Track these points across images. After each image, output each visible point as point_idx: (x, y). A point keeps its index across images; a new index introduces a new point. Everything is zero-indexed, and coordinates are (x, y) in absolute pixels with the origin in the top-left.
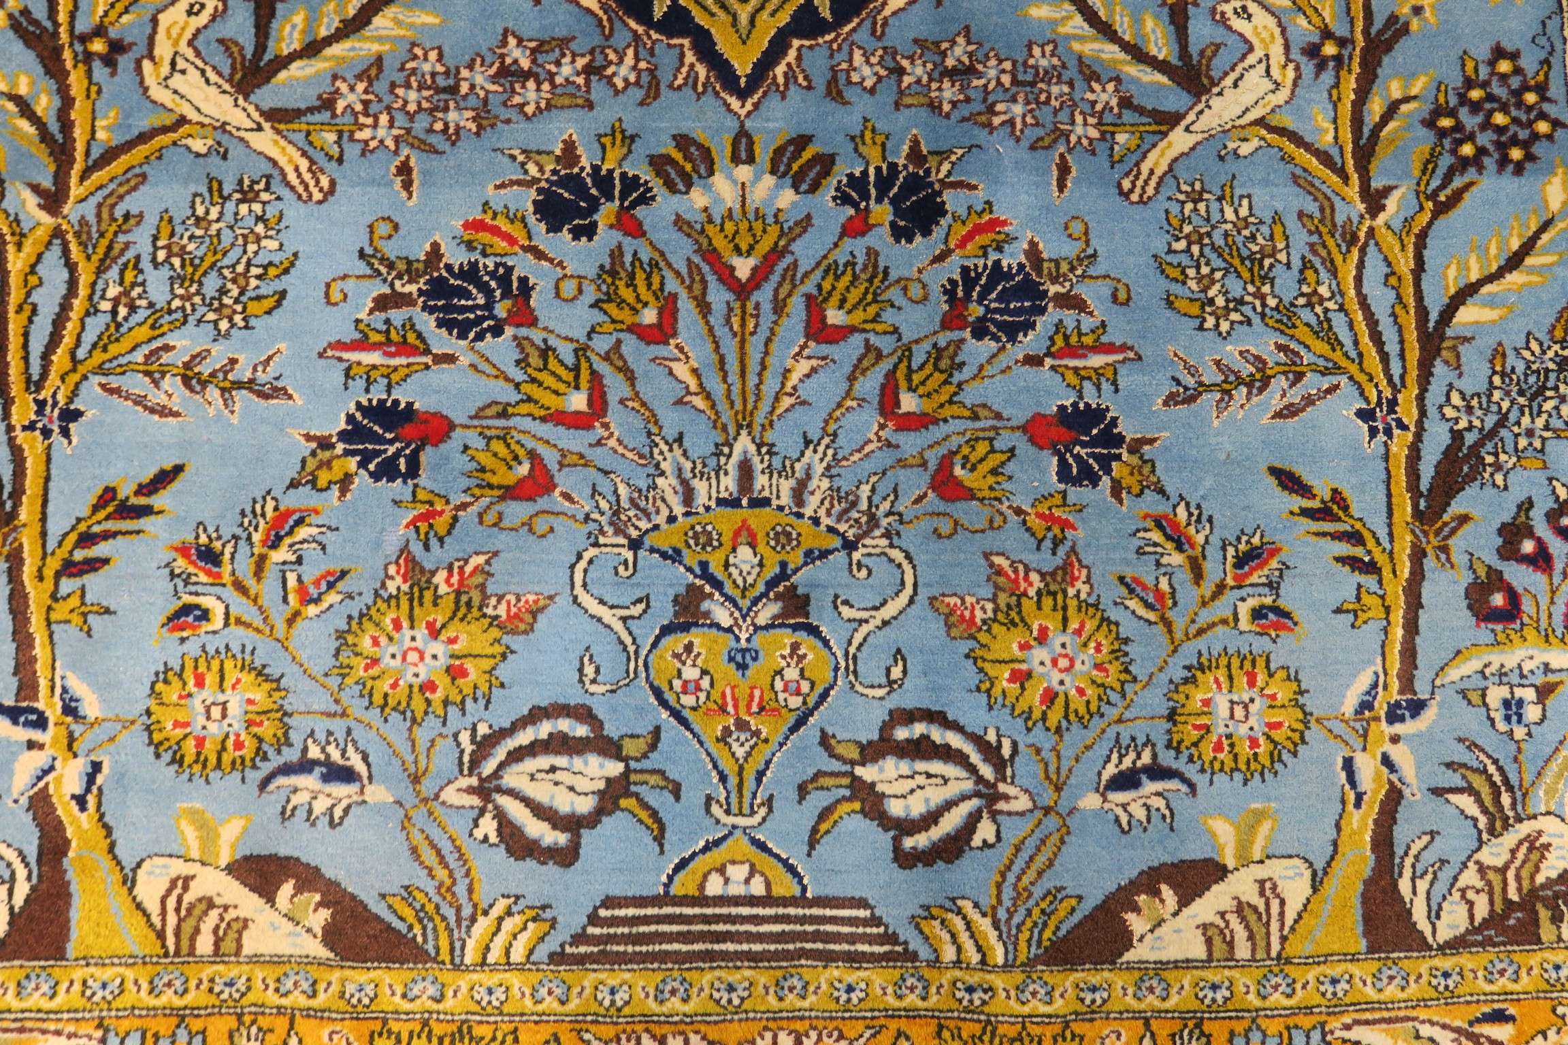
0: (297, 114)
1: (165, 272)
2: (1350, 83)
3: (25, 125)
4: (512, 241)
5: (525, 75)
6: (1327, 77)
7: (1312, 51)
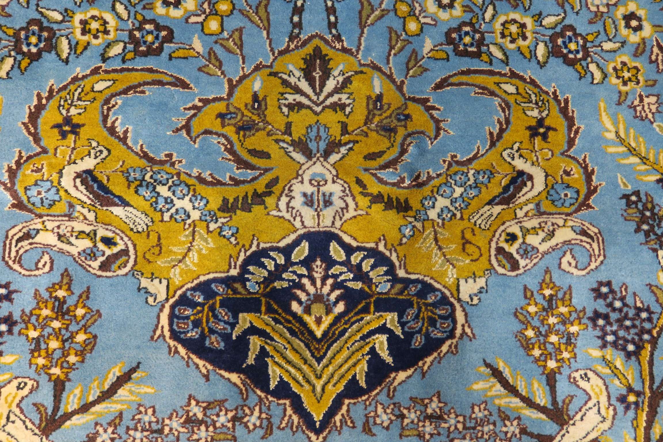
2: (643, 417)
5: (201, 422)
6: (631, 413)
7: (622, 399)
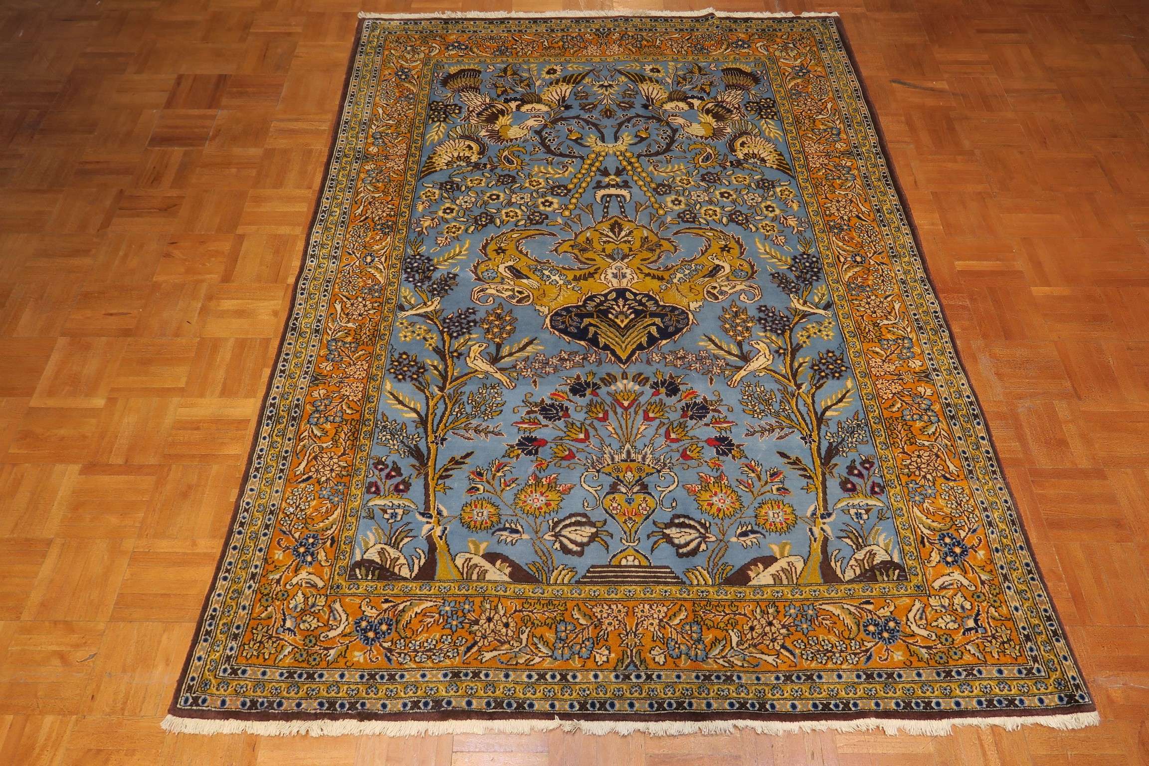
0: (507, 369)
1: (471, 406)
2: (788, 359)
3: (435, 372)
4: (563, 398)
5: (566, 360)
6: (782, 358)
7: (777, 352)
